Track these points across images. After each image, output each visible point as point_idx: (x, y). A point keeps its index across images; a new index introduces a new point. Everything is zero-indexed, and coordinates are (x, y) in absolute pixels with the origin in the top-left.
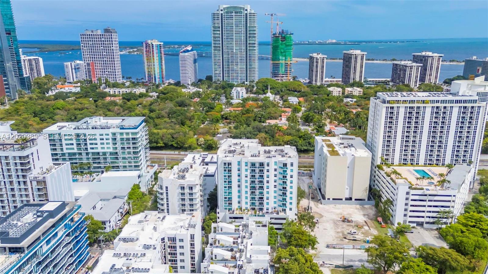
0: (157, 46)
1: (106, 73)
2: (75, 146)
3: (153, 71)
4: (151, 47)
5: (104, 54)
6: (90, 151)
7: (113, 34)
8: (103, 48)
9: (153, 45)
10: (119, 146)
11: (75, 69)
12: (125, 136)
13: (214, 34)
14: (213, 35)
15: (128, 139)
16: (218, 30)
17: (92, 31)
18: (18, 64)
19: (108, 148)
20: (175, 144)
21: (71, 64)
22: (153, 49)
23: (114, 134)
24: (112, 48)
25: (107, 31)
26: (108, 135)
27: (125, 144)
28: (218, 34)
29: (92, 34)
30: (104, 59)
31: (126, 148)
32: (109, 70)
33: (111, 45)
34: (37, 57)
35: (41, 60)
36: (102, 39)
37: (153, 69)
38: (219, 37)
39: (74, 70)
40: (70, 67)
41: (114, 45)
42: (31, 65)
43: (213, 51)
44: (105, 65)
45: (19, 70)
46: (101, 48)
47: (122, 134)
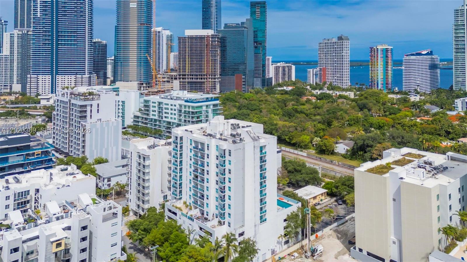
0: (382, 50)
1: (335, 78)
2: (156, 113)
3: (376, 76)
4: (376, 51)
5: (335, 60)
6: (164, 119)
7: (344, 41)
8: (334, 54)
9: (378, 49)
10: (183, 118)
11: (316, 75)
12: (187, 109)
13: (456, 33)
14: (454, 35)
15: (189, 112)
16: (462, 29)
17: (328, 40)
18: (263, 68)
19: (175, 119)
20: (288, 138)
21: (313, 70)
22: (378, 53)
23: (181, 106)
24: (342, 54)
25: (340, 38)
26: (175, 106)
27: (187, 117)
28: (462, 33)
29: (328, 42)
30: (335, 65)
31: (187, 121)
32: (338, 75)
33: (342, 52)
34: (291, 65)
35: (293, 67)
36: (335, 46)
37: (376, 74)
38: (464, 37)
39: (314, 76)
40: (312, 73)
41: (344, 51)
42: (284, 70)
43: (454, 54)
44: (335, 70)
45: (263, 72)
46: (333, 54)
47: (185, 106)
